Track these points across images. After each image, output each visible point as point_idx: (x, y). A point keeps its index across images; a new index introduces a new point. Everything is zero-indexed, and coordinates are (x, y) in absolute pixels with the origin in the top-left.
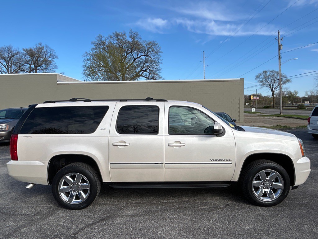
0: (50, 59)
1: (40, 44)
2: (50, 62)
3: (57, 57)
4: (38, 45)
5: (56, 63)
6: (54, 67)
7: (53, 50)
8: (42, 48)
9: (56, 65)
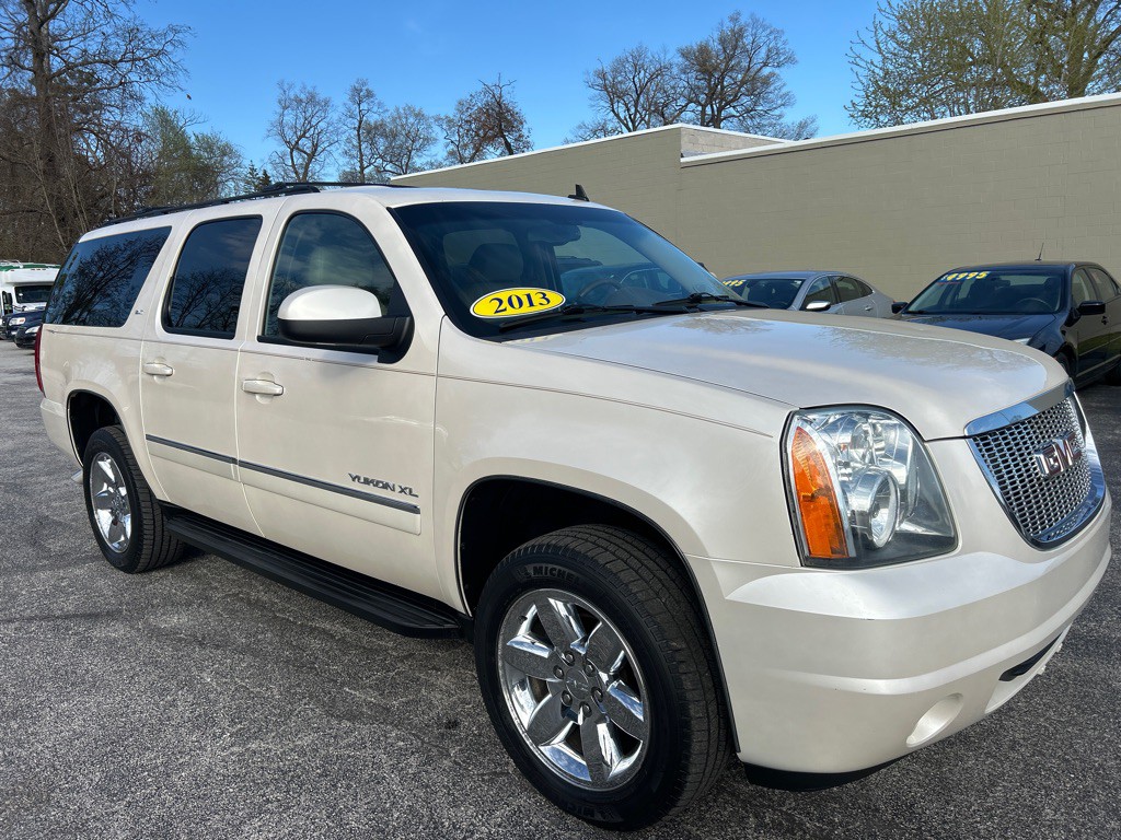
0: (766, 71)
1: (734, 19)
2: (766, 82)
3: (791, 60)
4: (728, 25)
5: (784, 85)
6: (779, 102)
7: (777, 33)
8: (738, 35)
9: (784, 91)
